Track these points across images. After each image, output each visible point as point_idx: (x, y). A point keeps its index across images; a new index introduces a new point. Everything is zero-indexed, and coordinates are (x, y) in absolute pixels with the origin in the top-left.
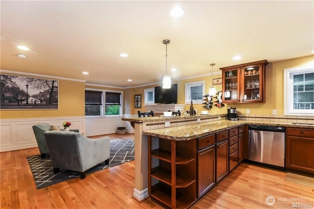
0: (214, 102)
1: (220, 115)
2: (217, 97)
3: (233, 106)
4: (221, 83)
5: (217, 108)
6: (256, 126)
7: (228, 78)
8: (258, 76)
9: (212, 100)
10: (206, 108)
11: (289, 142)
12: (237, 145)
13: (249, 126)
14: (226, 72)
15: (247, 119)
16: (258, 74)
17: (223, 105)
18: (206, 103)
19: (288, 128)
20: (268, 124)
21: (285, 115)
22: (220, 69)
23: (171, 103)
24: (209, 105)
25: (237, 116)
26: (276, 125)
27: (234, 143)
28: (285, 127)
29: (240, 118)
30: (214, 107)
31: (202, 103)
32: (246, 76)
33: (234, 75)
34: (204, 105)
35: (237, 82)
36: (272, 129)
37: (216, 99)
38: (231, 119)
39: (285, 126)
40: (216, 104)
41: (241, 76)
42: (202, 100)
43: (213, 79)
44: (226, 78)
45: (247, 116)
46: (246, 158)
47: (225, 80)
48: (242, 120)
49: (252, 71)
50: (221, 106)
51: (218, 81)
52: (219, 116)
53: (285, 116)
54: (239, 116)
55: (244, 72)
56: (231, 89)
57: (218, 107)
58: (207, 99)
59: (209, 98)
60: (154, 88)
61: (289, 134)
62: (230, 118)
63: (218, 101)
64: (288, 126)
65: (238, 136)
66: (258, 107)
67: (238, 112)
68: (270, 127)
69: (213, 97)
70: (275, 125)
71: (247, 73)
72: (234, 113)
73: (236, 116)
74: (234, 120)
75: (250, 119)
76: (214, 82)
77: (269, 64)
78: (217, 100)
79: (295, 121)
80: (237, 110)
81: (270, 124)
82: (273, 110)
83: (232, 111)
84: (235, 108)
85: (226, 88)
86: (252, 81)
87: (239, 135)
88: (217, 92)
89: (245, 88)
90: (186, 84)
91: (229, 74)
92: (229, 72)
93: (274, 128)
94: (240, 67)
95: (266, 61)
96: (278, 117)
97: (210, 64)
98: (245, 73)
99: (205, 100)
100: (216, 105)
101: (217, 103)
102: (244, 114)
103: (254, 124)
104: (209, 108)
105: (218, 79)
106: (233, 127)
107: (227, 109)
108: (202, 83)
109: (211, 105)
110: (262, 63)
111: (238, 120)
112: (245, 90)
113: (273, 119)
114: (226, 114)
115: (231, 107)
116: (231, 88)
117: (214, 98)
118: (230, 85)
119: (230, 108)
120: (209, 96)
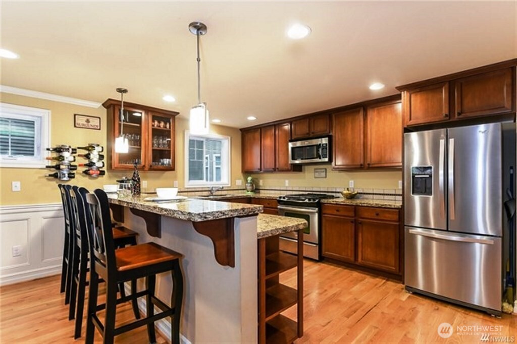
0: (80, 165)
2: (88, 154)
10: (59, 178)
17: (102, 173)
18: (56, 167)
21: (185, 187)
32: (153, 127)
34: (48, 171)
37: (85, 158)
43: (76, 115)
50: (98, 174)
51: (88, 121)
57: (91, 175)
58: (61, 157)
59: (69, 157)
63: (91, 165)
66: (158, 178)
69: (79, 154)
76: (77, 122)
78: (89, 162)
82: (175, 182)
88: (87, 145)
89: (152, 148)
94: (145, 111)
95: (178, 114)
99: (52, 159)
100: (85, 173)
101: (88, 168)
105: (88, 118)
117: (80, 156)
120: (67, 150)
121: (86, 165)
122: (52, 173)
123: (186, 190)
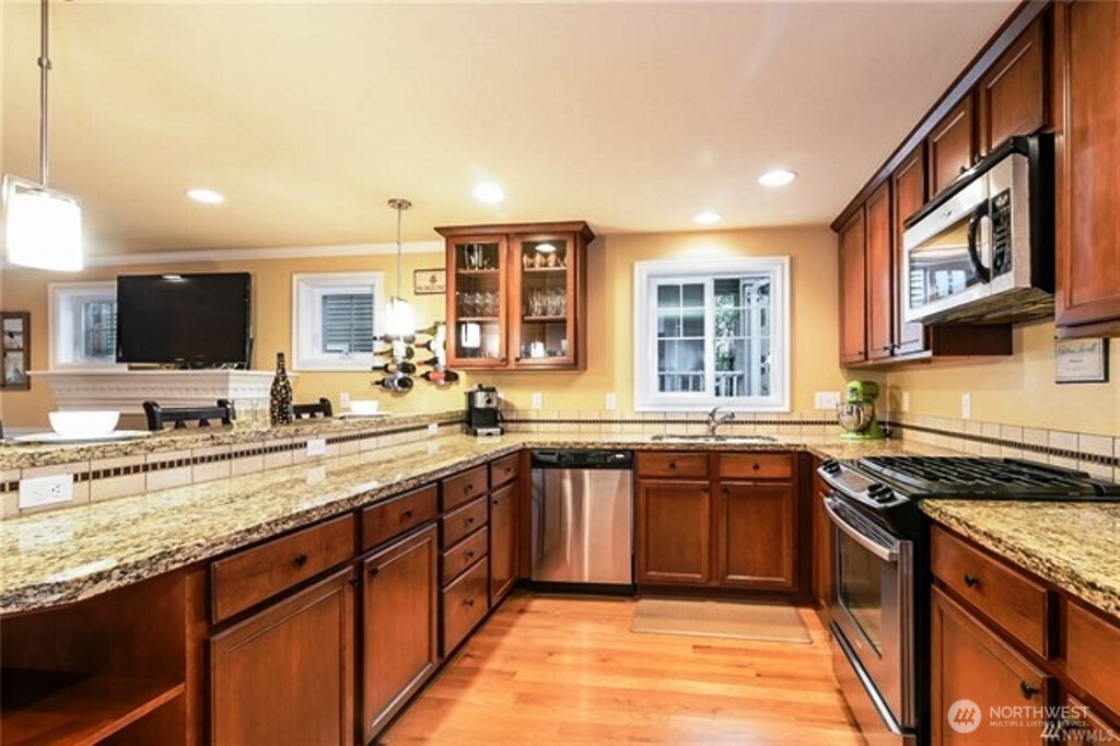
0: (419, 364)
1: (433, 418)
2: (429, 342)
3: (488, 382)
4: (444, 289)
5: (433, 388)
6: (553, 454)
7: (468, 271)
8: (563, 274)
9: (410, 353)
10: (389, 387)
11: (642, 497)
12: (485, 538)
13: (532, 455)
14: (460, 248)
15: (533, 426)
16: (562, 268)
17: (451, 377)
18: (385, 368)
19: (640, 454)
20: (589, 444)
21: (637, 409)
22: (437, 229)
23: (218, 366)
24: (400, 375)
25: (499, 418)
26: (610, 447)
27: (469, 531)
28: (633, 451)
29: (510, 426)
30: (419, 384)
31: (370, 368)
32: (526, 269)
33: (489, 263)
34: (379, 376)
35: (498, 289)
36: (597, 460)
37: (425, 350)
38: (479, 431)
39: (631, 447)
40: (428, 373)
41: (511, 269)
42: (371, 354)
43: (416, 271)
44: (462, 271)
45: (534, 417)
46: (523, 576)
47: (458, 276)
48: (517, 432)
49: (546, 255)
50: (446, 379)
51: (432, 280)
52: (432, 421)
53: (638, 413)
54: (509, 418)
55: (522, 256)
56: (482, 315)
57: (435, 382)
58: (392, 350)
59: (400, 350)
60: (115, 283)
61: (641, 472)
62: (474, 428)
63: (434, 362)
64: (639, 447)
65: (489, 498)
66: (567, 385)
67: (506, 403)
68: (593, 454)
69: (416, 342)
70: (606, 447)
71: (530, 261)
72: (490, 405)
73: (496, 416)
74: (489, 434)
75: (542, 426)
76: (418, 285)
77: (594, 241)
78: (431, 356)
79: (659, 429)
80: (501, 395)
81: (593, 444)
82: (608, 396)
83: (481, 401)
84: (493, 390)
85: (463, 312)
86: (548, 291)
87: (493, 495)
88: (432, 325)
89: (522, 317)
90: (298, 281)
91: (474, 256)
92: (471, 250)
93: (606, 456)
94: (507, 235)
95: (585, 224)
96: (618, 418)
97: (390, 198)
98: (526, 258)
99: (381, 354)
100: (426, 376)
101: (430, 368)
102: (524, 411)
103: (548, 446)
104: (400, 389)
105: (433, 273)
106: (462, 468)
107: (465, 393)
108: (371, 282)
109: (406, 375)
110: (575, 233)
111: (502, 432)
112: (524, 322)
113: (608, 425)
114: (462, 411)
115: (480, 386)
116: (482, 309)
117: (417, 346)
118: (477, 301)
119: (476, 387)
120: (398, 339)
121: (426, 363)
122: (380, 379)
123: (640, 418)
